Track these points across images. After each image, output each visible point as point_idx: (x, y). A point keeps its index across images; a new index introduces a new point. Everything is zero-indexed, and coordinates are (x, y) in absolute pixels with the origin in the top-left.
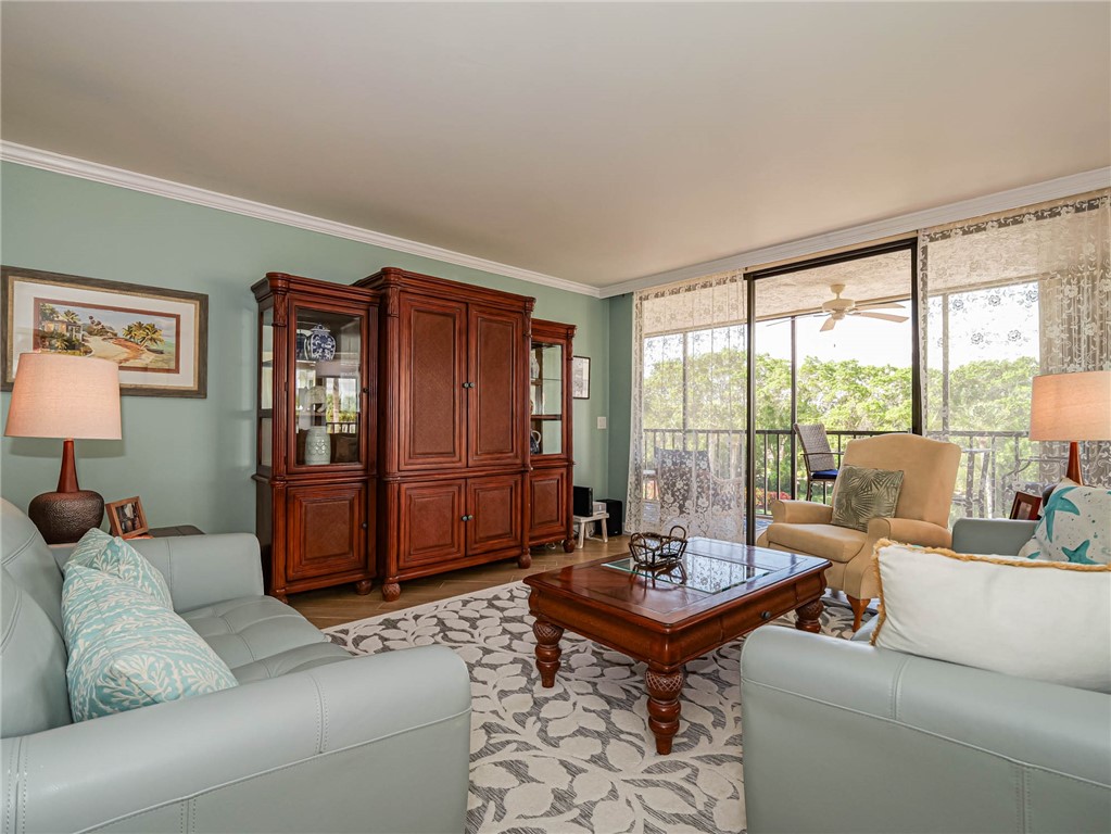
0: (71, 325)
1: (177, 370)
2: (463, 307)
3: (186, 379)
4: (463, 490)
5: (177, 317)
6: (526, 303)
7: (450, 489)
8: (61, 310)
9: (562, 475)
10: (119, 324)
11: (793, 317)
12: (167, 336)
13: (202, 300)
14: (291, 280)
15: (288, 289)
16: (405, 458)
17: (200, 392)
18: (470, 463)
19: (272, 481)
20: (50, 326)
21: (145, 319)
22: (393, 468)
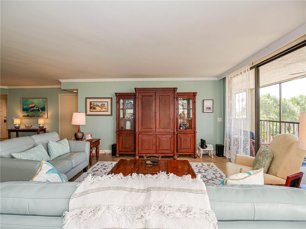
0: (94, 105)
1: (108, 111)
2: (155, 93)
3: (109, 113)
4: (155, 138)
5: (108, 102)
6: (175, 89)
7: (152, 137)
8: (93, 103)
9: (192, 136)
10: (100, 104)
11: (280, 83)
12: (106, 105)
13: (111, 98)
14: (119, 94)
15: (118, 96)
16: (140, 129)
17: (111, 115)
18: (157, 131)
19: (116, 132)
20: (92, 106)
21: (103, 103)
22: (137, 131)
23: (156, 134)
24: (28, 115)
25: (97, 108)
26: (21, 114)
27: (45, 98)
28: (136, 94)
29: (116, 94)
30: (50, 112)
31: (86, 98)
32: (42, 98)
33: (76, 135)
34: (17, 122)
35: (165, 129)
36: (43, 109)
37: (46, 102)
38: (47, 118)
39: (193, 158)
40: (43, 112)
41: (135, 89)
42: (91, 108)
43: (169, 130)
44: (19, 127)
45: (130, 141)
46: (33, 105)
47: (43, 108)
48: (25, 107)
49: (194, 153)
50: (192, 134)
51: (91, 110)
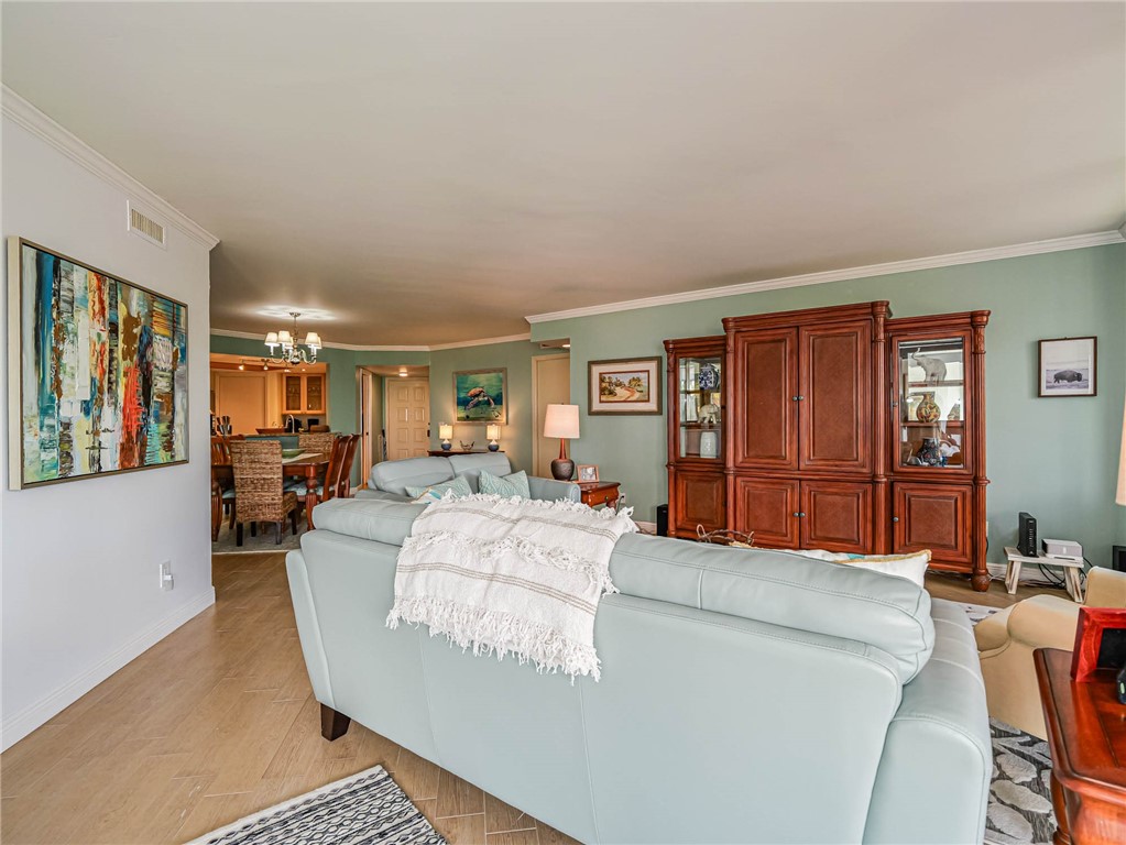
0: (610, 383)
1: (649, 401)
3: (653, 406)
4: (797, 491)
5: (648, 371)
6: (876, 308)
7: (783, 487)
8: (607, 376)
9: (963, 494)
10: (625, 379)
12: (644, 383)
13: (659, 359)
14: (675, 342)
15: (674, 348)
16: (740, 459)
17: (659, 412)
18: (802, 466)
19: (668, 466)
20: (604, 385)
21: (635, 375)
22: (730, 464)
23: (800, 480)
24: (468, 417)
25: (618, 390)
26: (454, 412)
27: (501, 370)
28: (725, 338)
29: (666, 343)
30: (513, 408)
31: (591, 363)
32: (495, 371)
33: (554, 466)
34: (446, 432)
35: (837, 463)
36: (498, 400)
37: (503, 381)
38: (507, 423)
39: (968, 588)
40: (498, 407)
41: (725, 321)
42: (602, 391)
43: (854, 466)
44: (450, 446)
45: (712, 498)
46: (478, 389)
47: (498, 396)
48: (462, 395)
49: (974, 570)
50: (963, 488)
51: (603, 398)
